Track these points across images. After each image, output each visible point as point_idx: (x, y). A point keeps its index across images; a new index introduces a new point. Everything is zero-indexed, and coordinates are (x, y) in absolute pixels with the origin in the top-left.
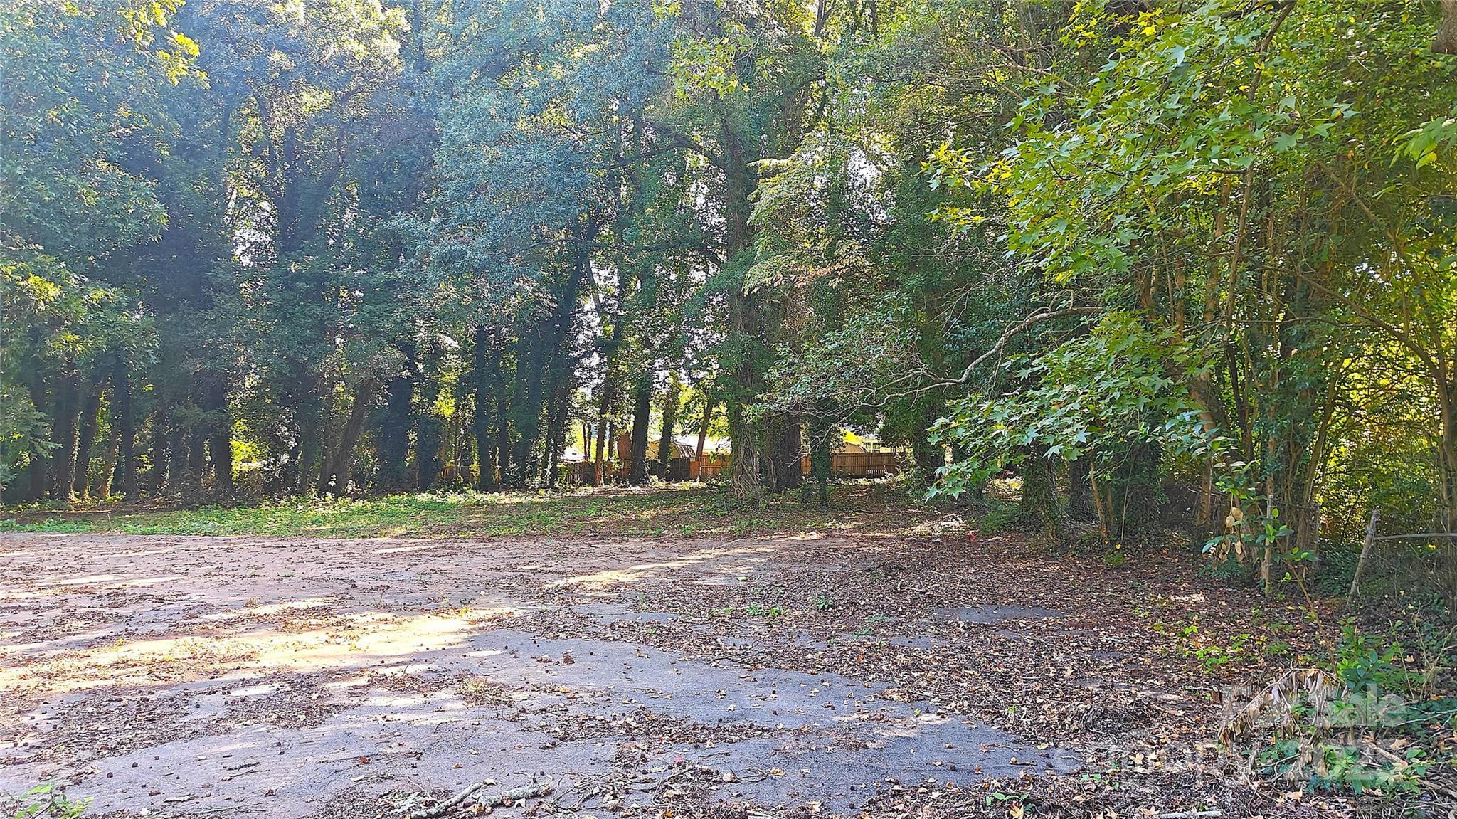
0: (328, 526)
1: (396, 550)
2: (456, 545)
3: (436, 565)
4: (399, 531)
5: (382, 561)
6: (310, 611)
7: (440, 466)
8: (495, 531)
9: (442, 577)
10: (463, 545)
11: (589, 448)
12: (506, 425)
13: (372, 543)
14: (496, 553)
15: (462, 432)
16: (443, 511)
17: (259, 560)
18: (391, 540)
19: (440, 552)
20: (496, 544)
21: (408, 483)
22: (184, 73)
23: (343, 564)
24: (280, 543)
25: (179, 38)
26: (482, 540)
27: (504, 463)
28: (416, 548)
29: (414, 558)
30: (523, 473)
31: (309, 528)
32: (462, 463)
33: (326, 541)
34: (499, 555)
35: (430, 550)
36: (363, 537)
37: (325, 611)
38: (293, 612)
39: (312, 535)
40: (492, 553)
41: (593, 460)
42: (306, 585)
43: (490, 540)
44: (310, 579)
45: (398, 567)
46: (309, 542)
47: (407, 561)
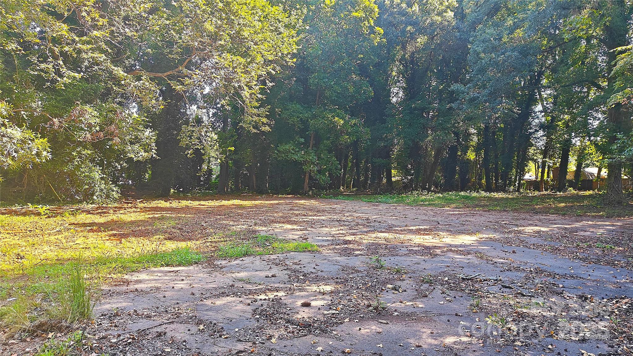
0: (427, 203)
1: (453, 213)
2: (475, 212)
3: (468, 219)
4: (453, 205)
5: (448, 216)
6: (425, 230)
7: (469, 180)
8: (491, 208)
9: (470, 223)
10: (478, 212)
11: (538, 174)
12: (498, 163)
13: (444, 210)
14: (491, 216)
15: (479, 166)
16: (470, 199)
17: (407, 213)
18: (450, 209)
19: (469, 214)
20: (491, 213)
21: (456, 187)
22: (379, 40)
23: (434, 216)
24: (412, 208)
25: (378, 29)
26: (486, 211)
27: (497, 180)
28: (460, 212)
29: (459, 216)
30: (505, 185)
31: (420, 203)
32: (478, 179)
33: (427, 208)
34: (492, 217)
35: (465, 213)
36: (440, 207)
37: (430, 230)
38: (420, 230)
39: (422, 205)
40: (489, 216)
41: (539, 179)
42: (422, 222)
43: (489, 211)
44: (424, 220)
45: (453, 219)
46: (421, 208)
47: (457, 217)
